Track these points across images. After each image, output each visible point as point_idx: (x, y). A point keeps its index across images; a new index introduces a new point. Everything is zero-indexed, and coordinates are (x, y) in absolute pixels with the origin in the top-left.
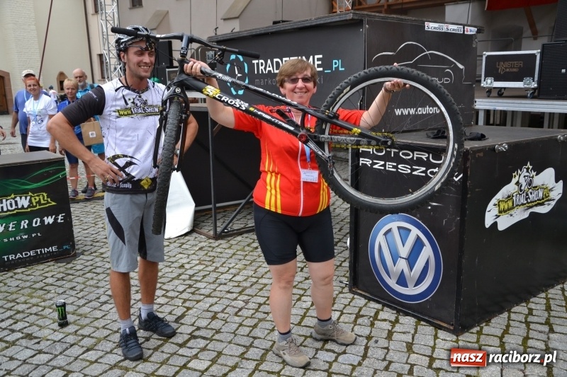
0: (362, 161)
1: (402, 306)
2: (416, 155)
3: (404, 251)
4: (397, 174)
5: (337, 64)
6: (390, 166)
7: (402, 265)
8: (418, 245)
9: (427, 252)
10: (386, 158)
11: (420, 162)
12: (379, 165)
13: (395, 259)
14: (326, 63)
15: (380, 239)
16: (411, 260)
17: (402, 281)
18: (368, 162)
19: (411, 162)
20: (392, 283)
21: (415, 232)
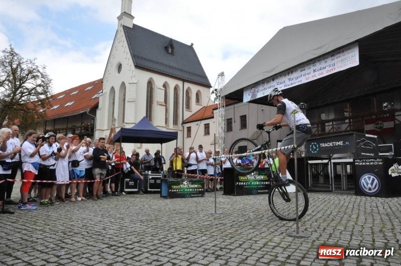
0: (356, 164)
1: (370, 195)
2: (371, 160)
3: (370, 182)
4: (366, 165)
5: (347, 143)
6: (364, 164)
7: (370, 185)
8: (373, 180)
9: (376, 181)
10: (363, 162)
11: (372, 162)
12: (361, 164)
13: (367, 184)
14: (344, 143)
15: (363, 181)
16: (372, 184)
17: (370, 189)
18: (358, 164)
19: (369, 162)
20: (367, 191)
21: (372, 177)
